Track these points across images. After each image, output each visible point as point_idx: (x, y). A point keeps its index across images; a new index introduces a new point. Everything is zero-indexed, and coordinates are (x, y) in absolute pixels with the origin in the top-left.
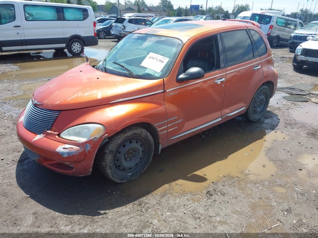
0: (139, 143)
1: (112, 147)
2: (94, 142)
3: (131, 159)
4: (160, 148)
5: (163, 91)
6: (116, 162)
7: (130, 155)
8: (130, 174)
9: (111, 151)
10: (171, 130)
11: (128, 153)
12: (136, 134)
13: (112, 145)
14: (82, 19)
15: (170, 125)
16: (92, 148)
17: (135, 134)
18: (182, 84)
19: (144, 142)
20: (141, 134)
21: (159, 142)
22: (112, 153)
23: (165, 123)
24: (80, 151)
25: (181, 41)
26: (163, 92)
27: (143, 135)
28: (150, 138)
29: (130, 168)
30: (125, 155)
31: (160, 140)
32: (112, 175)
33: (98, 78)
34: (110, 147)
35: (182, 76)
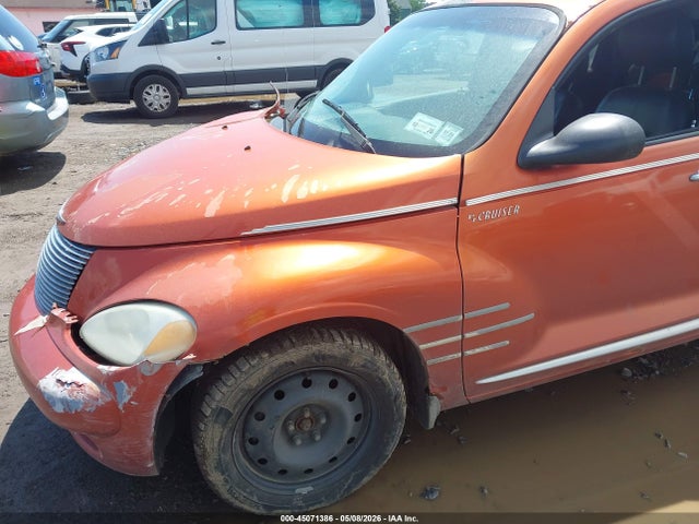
0: (345, 389)
1: (225, 395)
2: (143, 377)
3: (311, 439)
4: (435, 409)
5: (455, 200)
6: (250, 448)
7: (307, 426)
8: (304, 490)
9: (220, 412)
10: (478, 350)
11: (297, 417)
12: (324, 357)
13: (224, 389)
14: (358, 20)
15: (475, 334)
16: (136, 397)
17: (320, 357)
18: (544, 177)
19: (363, 388)
20: (346, 359)
21: (427, 390)
22: (222, 417)
23: (453, 324)
24: (100, 402)
25: (558, 12)
26: (457, 205)
27: (356, 362)
28: (390, 375)
29: (309, 471)
30: (285, 427)
31: (433, 385)
32: (230, 491)
33: (248, 148)
34: (218, 396)
35: (543, 147)
